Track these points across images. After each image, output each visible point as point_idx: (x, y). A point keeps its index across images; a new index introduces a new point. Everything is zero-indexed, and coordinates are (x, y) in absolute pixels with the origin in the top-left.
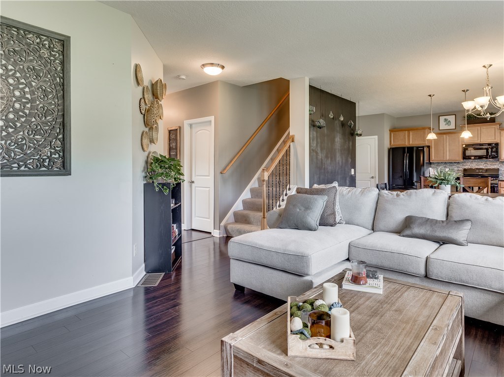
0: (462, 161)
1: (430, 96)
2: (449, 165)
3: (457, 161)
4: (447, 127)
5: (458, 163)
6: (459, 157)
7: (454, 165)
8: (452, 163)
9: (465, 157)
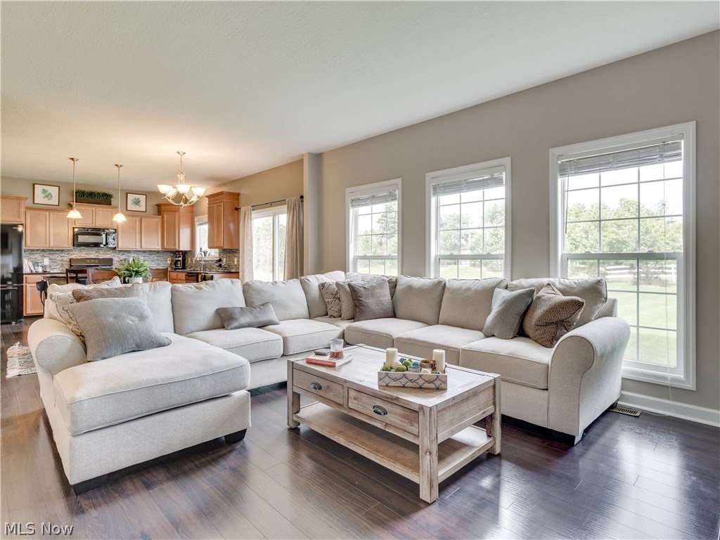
0: (72, 248)
1: (72, 159)
2: (50, 254)
3: (61, 249)
4: (46, 201)
5: (62, 251)
6: (68, 244)
7: (56, 254)
8: (53, 250)
9: (76, 244)
